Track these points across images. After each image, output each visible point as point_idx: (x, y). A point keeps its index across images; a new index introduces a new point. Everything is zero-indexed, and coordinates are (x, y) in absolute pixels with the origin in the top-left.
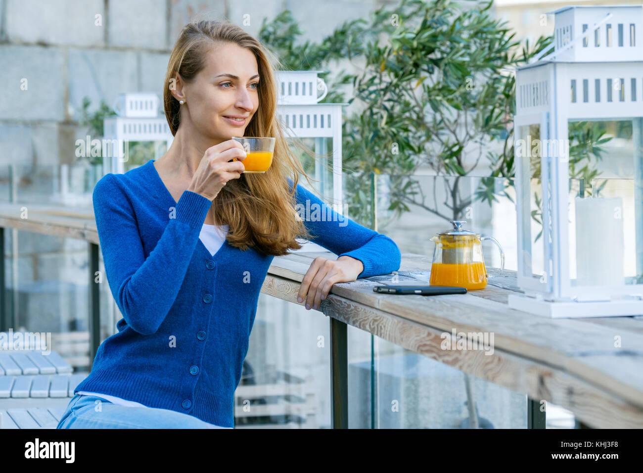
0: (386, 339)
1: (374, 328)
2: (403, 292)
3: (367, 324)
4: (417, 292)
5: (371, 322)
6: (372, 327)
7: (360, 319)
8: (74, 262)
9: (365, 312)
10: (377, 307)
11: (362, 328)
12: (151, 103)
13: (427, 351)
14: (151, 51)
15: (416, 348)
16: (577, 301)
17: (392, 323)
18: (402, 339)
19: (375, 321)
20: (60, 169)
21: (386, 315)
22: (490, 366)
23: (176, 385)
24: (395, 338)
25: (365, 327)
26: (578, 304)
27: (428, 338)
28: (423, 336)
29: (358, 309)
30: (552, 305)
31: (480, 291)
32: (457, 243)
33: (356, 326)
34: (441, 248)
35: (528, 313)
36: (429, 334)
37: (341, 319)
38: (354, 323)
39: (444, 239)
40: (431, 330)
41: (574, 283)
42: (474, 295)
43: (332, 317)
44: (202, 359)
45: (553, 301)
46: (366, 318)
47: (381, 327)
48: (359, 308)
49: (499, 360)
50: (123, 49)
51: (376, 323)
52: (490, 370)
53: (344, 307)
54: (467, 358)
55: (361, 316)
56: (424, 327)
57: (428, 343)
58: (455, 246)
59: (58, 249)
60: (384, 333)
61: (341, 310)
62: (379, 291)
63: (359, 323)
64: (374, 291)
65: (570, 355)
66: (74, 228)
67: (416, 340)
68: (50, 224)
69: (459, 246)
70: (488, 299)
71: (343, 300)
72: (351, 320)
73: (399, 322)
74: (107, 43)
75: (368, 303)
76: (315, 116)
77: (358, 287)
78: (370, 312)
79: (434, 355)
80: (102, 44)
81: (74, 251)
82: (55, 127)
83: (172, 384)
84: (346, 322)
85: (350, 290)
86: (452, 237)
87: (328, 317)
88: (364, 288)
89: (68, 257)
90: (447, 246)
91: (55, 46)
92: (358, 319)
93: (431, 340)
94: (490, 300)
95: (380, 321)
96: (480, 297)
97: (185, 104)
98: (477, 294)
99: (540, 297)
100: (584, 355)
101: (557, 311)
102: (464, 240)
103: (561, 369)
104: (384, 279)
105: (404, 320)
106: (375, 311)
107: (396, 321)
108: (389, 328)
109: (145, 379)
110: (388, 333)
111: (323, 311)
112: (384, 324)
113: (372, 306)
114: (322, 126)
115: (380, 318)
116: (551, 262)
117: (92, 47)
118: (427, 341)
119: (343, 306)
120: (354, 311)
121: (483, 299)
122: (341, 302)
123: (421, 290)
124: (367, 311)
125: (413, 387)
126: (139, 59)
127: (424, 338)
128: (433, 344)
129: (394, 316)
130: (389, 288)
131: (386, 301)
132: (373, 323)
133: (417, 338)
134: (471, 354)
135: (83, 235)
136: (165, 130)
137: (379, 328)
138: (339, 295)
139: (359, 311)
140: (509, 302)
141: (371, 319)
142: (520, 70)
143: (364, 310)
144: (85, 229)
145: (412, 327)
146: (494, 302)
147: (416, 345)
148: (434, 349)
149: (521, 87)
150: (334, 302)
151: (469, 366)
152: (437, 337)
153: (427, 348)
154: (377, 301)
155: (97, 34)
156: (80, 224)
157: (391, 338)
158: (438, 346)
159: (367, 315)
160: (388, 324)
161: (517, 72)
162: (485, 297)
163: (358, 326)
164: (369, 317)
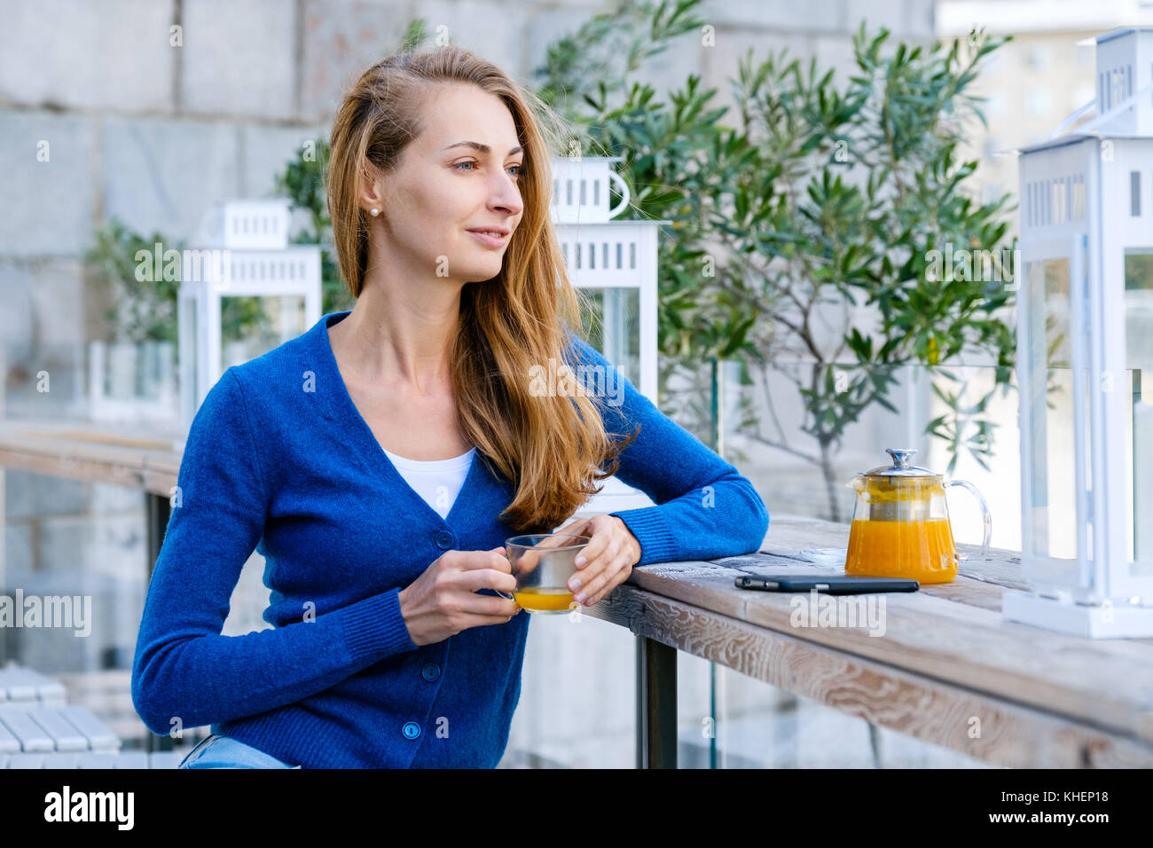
0: (761, 679)
1: (736, 658)
2: (792, 587)
3: (721, 649)
4: (819, 586)
5: (729, 645)
6: (732, 655)
7: (706, 640)
8: (111, 535)
9: (718, 627)
10: (742, 616)
11: (711, 657)
12: (275, 222)
13: (847, 702)
14: (265, 122)
15: (824, 696)
16: (1141, 606)
17: (773, 648)
18: (794, 680)
19: (738, 643)
20: (87, 350)
21: (760, 633)
24: (780, 678)
25: (718, 656)
26: (1146, 611)
27: (848, 677)
28: (836, 672)
29: (702, 622)
30: (1092, 611)
31: (940, 586)
32: (899, 492)
33: (699, 655)
34: (868, 502)
35: (1044, 629)
36: (851, 669)
37: (668, 641)
38: (694, 649)
39: (873, 484)
40: (856, 661)
41: (1134, 570)
42: (930, 595)
43: (649, 636)
45: (1093, 605)
46: (720, 639)
47: (750, 656)
48: (703, 619)
49: (997, 717)
50: (210, 118)
51: (741, 648)
53: (673, 618)
54: (929, 714)
55: (709, 635)
56: (840, 655)
57: (849, 685)
58: (895, 497)
59: (80, 510)
60: (757, 668)
61: (667, 623)
62: (747, 585)
63: (704, 647)
64: (737, 585)
65: (1144, 709)
66: (122, 466)
67: (824, 681)
68: (74, 458)
69: (903, 496)
70: (959, 601)
71: (672, 604)
72: (688, 643)
73: (788, 646)
74: (179, 106)
75: (723, 609)
76: (606, 246)
77: (699, 578)
78: (728, 626)
79: (861, 708)
80: (168, 106)
81: (111, 512)
82: (75, 269)
84: (672, 644)
85: (685, 584)
86: (887, 480)
88: (714, 579)
89: (100, 524)
90: (878, 497)
91: (79, 111)
92: (702, 639)
93: (855, 680)
94: (964, 603)
95: (747, 643)
96: (943, 598)
97: (382, 215)
98: (935, 593)
99: (1066, 597)
101: (1102, 624)
102: (913, 487)
103: (1127, 735)
104: (749, 564)
105: (798, 641)
106: (737, 624)
107: (782, 644)
108: (767, 656)
110: (765, 667)
111: (629, 626)
112: (757, 650)
113: (731, 614)
114: (619, 265)
115: (749, 639)
116: (1090, 527)
117: (149, 114)
118: (847, 681)
119: (671, 615)
120: (695, 624)
121: (948, 601)
122: (666, 607)
123: (829, 584)
124: (720, 625)
126: (241, 138)
127: (840, 676)
128: (860, 687)
129: (778, 635)
130: (765, 579)
131: (760, 605)
132: (734, 647)
133: (825, 677)
134: (938, 706)
135: (140, 479)
136: (303, 275)
137: (747, 657)
138: (663, 593)
139: (703, 625)
140: (1004, 609)
141: (729, 640)
142: (1026, 153)
143: (716, 621)
144: (145, 467)
145: (814, 655)
146: (972, 608)
147: (822, 690)
148: (862, 699)
149: (1029, 186)
150: (654, 607)
151: (934, 730)
152: (866, 674)
153: (847, 695)
154: (743, 604)
155: (157, 88)
156: (133, 457)
157: (771, 675)
158: (870, 692)
159: (722, 633)
160: (765, 649)
161: (1020, 157)
162: (953, 599)
163: (703, 655)
164: (726, 636)
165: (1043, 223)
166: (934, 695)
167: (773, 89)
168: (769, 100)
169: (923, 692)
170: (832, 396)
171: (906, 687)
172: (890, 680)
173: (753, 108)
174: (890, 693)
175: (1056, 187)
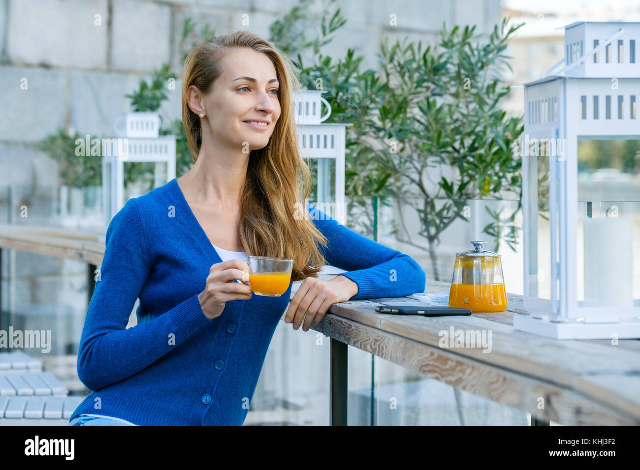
0: (387, 359)
1: (375, 349)
2: (406, 312)
3: (368, 344)
4: (420, 312)
5: (372, 342)
6: (373, 347)
7: (361, 339)
8: (72, 286)
9: (367, 333)
10: (379, 327)
11: (363, 348)
12: (152, 124)
13: (430, 371)
15: (418, 368)
16: (584, 323)
17: (394, 343)
18: (404, 360)
19: (377, 341)
20: (59, 190)
21: (387, 335)
22: (495, 386)
23: (186, 412)
24: (397, 359)
25: (366, 347)
26: (586, 325)
27: (430, 358)
28: (425, 356)
29: (359, 330)
30: (559, 325)
31: (484, 313)
33: (357, 347)
35: (533, 335)
36: (432, 354)
37: (342, 340)
38: (355, 344)
40: (434, 350)
41: (581, 304)
42: (478, 317)
43: (333, 337)
44: (215, 389)
45: (559, 322)
46: (367, 338)
47: (382, 347)
48: (360, 328)
49: (505, 379)
50: (126, 72)
51: (378, 343)
52: (495, 390)
53: (345, 328)
54: (471, 377)
55: (362, 336)
56: (427, 347)
57: (431, 363)
59: (56, 272)
60: (386, 353)
61: (342, 331)
62: (382, 311)
63: (360, 343)
64: (376, 311)
65: (578, 374)
66: (72, 249)
67: (419, 361)
68: (48, 245)
70: (492, 320)
71: (344, 320)
72: (352, 341)
73: (401, 342)
74: (110, 66)
75: (369, 323)
76: (318, 137)
77: (359, 307)
78: (372, 332)
79: (436, 375)
80: (104, 66)
81: (72, 274)
83: (181, 411)
84: (346, 343)
85: (351, 310)
87: (329, 338)
88: (366, 308)
89: (66, 280)
91: (58, 68)
92: (359, 339)
93: (434, 360)
94: (495, 321)
95: (381, 341)
96: (484, 319)
97: (206, 117)
98: (481, 316)
99: (546, 318)
100: (592, 374)
101: (564, 332)
103: (569, 388)
104: (387, 301)
105: (406, 340)
106: (376, 331)
107: (398, 341)
108: (391, 348)
109: (153, 405)
110: (390, 353)
111: (323, 332)
112: (386, 344)
113: (374, 326)
114: (325, 146)
115: (382, 339)
116: (558, 281)
117: (95, 70)
118: (430, 360)
119: (343, 326)
120: (355, 331)
121: (487, 320)
122: (341, 322)
123: (425, 311)
124: (368, 331)
125: (413, 416)
127: (426, 358)
128: (437, 364)
129: (397, 336)
130: (391, 308)
131: (388, 321)
132: (375, 343)
133: (419, 358)
134: (475, 374)
135: (81, 255)
136: (166, 151)
137: (381, 348)
138: (340, 315)
139: (360, 332)
140: (514, 324)
141: (372, 339)
142: (528, 86)
143: (366, 329)
144: (83, 249)
145: (414, 347)
146: (499, 324)
147: (417, 365)
148: (437, 370)
149: (529, 103)
150: (335, 323)
151: (473, 386)
152: (440, 357)
153: (430, 368)
154: (379, 320)
155: (100, 57)
156: (77, 244)
157: (392, 358)
158: (441, 366)
159: (369, 335)
160: (390, 344)
161: (525, 88)
162: (489, 319)
163: (359, 347)
164: (371, 337)
165: (536, 122)
166: (473, 368)
167: (400, 58)
168: (399, 64)
169: (468, 366)
170: (434, 213)
171: (459, 363)
172: (451, 360)
173: (391, 68)
174: (451, 367)
175: (543, 104)
